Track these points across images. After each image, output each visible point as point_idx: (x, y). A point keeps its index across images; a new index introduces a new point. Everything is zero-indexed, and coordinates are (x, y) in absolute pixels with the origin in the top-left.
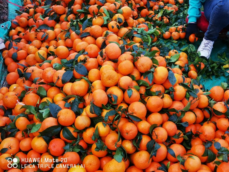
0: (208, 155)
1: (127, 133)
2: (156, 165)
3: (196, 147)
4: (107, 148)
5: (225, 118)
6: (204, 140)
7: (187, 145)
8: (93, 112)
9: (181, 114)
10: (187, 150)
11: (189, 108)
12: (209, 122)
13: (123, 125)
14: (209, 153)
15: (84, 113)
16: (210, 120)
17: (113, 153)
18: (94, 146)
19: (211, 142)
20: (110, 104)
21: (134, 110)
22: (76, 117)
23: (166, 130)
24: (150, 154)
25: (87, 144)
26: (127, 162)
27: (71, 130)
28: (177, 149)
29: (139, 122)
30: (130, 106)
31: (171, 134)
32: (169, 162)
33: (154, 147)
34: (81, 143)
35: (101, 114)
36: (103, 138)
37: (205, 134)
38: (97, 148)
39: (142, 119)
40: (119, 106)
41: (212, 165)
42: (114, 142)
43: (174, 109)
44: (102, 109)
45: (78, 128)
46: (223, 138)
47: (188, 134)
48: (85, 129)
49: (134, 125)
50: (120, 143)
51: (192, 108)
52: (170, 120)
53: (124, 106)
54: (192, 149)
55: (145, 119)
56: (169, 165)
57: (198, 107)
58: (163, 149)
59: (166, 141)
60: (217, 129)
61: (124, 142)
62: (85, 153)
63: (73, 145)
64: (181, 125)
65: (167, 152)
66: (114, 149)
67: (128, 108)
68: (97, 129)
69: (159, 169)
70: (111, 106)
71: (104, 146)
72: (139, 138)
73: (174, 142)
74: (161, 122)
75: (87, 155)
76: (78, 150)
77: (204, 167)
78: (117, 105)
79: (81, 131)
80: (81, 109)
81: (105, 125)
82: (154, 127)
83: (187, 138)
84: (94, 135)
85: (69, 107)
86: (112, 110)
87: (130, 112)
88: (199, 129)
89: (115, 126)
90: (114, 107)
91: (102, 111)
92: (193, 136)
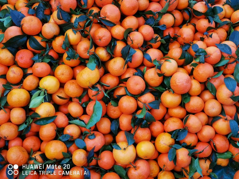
0: (185, 58)
1: (100, 39)
2: (132, 71)
3: (173, 51)
4: (80, 57)
5: (205, 18)
6: (183, 43)
7: (164, 49)
8: (61, 18)
9: (159, 16)
10: (164, 54)
11: (167, 9)
12: (188, 24)
13: (95, 31)
14: (186, 55)
15: (51, 20)
16: (189, 22)
17: (87, 61)
18: (65, 56)
19: (189, 44)
20: (80, 8)
21: (106, 14)
22: (43, 25)
23: (142, 34)
24: (125, 59)
25: (58, 53)
26: (102, 70)
27: (39, 39)
28: (154, 53)
29: (112, 27)
30: (102, 9)
31: (148, 38)
32: (146, 68)
33: (129, 52)
34: (51, 53)
35: (70, 21)
36: (74, 47)
37: (184, 37)
38: (68, 57)
39: (115, 23)
40: (89, 10)
41: (189, 67)
42: (87, 50)
43: (151, 11)
44: (70, 14)
45: (46, 37)
46: (202, 39)
47: (165, 38)
48: (55, 37)
49: (107, 30)
50: (93, 51)
51: (170, 10)
52: (146, 24)
53: (95, 10)
54: (170, 53)
55: (119, 23)
56: (145, 71)
57: (177, 9)
58: (138, 54)
59: (142, 46)
60: (196, 31)
61: (97, 49)
62: (57, 63)
63: (42, 56)
64: (159, 29)
65: (144, 57)
66: (87, 57)
67: (99, 12)
68: (67, 37)
69: (135, 75)
70: (81, 11)
71: (76, 54)
72: (113, 45)
73: (151, 47)
74: (137, 26)
75: (59, 65)
76: (48, 60)
77: (181, 70)
78: (87, 9)
79: (50, 41)
80: (48, 15)
81: (75, 32)
82: (129, 31)
83: (164, 42)
84: (64, 43)
85: (34, 13)
86: (82, 14)
87: (102, 16)
88: (178, 32)
89: (87, 33)
90: (84, 11)
91: (71, 17)
92: (171, 39)
